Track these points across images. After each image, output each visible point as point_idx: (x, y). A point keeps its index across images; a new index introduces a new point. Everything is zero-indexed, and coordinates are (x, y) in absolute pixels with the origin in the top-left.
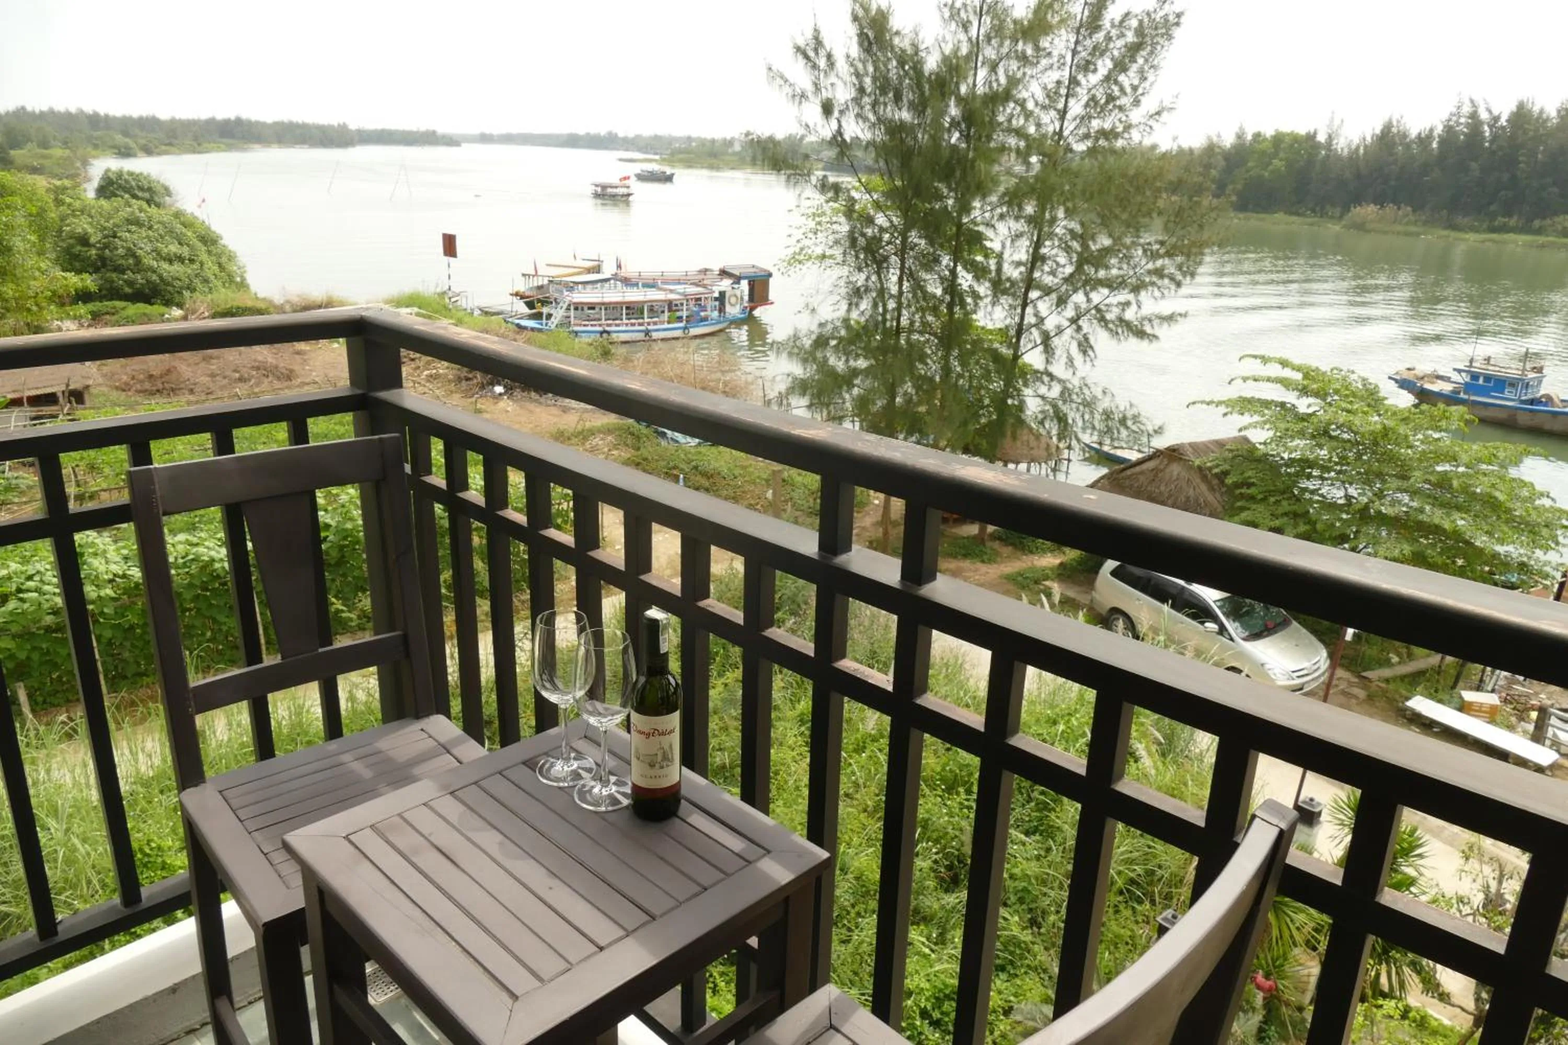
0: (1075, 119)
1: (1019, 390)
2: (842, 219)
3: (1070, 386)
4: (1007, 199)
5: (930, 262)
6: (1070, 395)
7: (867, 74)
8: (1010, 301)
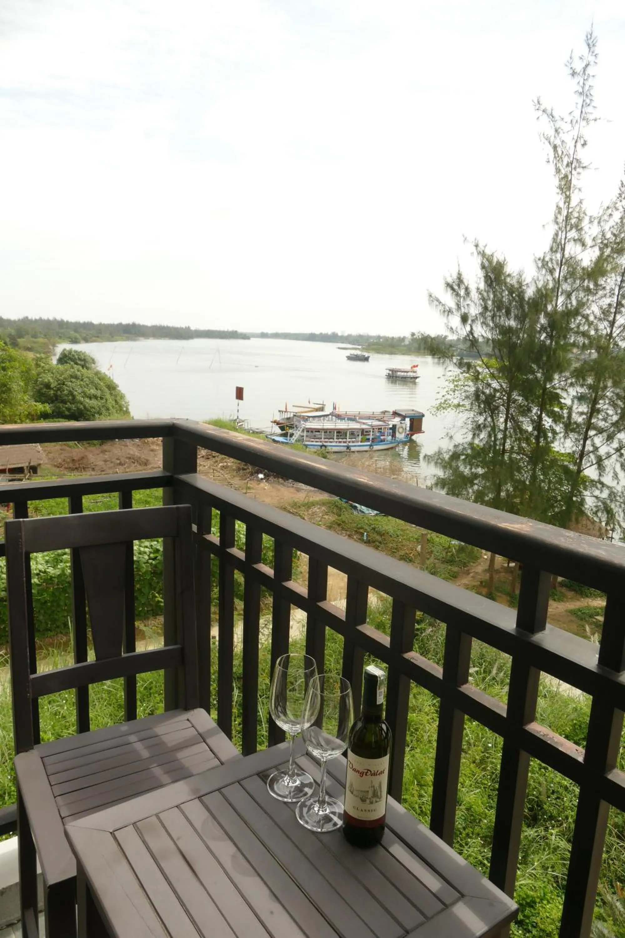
0: (620, 327)
1: (581, 492)
2: (471, 383)
3: (615, 491)
4: (575, 374)
5: (526, 411)
6: (615, 497)
7: (489, 299)
8: (576, 437)
